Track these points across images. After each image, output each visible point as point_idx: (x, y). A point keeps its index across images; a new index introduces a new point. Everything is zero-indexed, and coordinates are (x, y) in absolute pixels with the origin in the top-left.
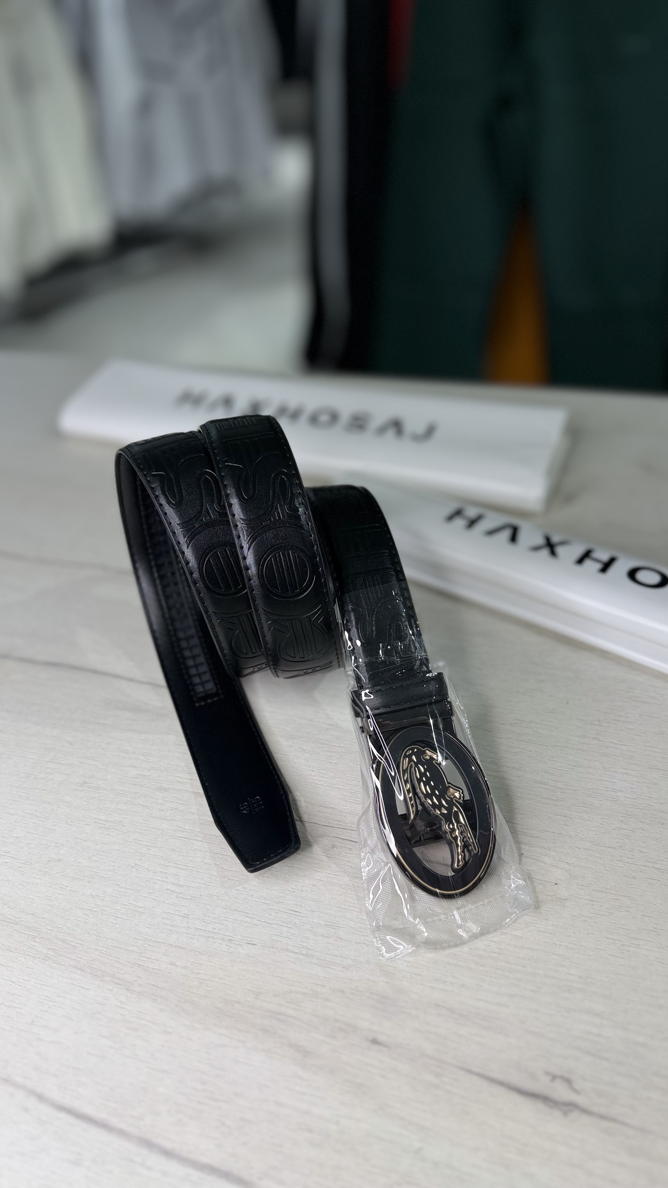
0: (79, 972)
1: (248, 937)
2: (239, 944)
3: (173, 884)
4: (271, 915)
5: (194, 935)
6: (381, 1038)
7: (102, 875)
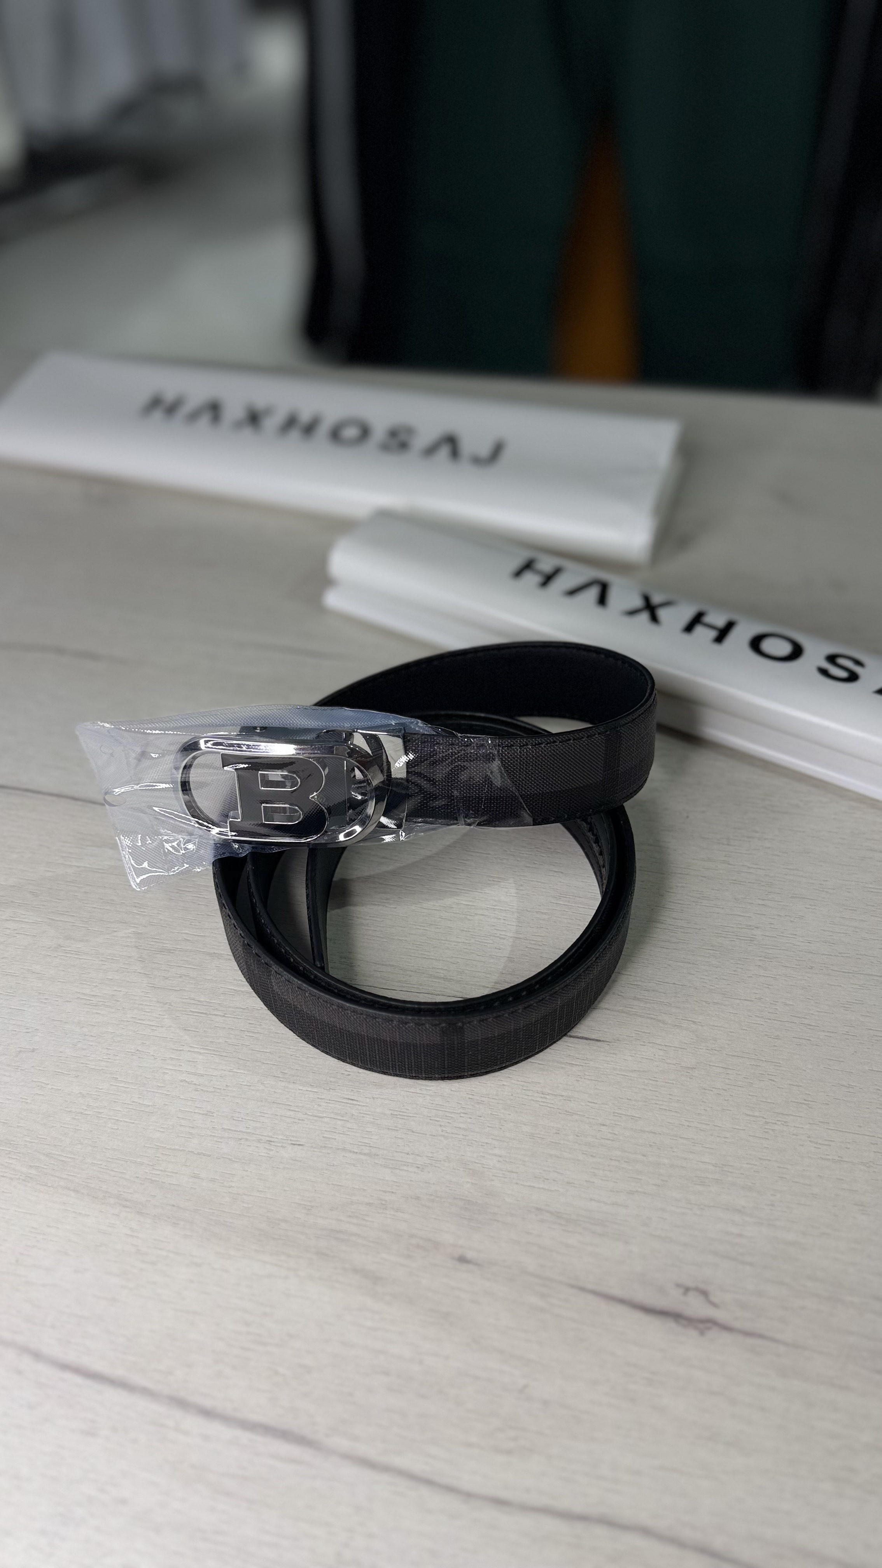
0: (73, 1194)
1: (293, 1136)
2: (282, 1146)
3: (189, 1073)
4: (319, 1105)
5: (221, 1138)
6: (470, 1255)
7: (93, 1067)
